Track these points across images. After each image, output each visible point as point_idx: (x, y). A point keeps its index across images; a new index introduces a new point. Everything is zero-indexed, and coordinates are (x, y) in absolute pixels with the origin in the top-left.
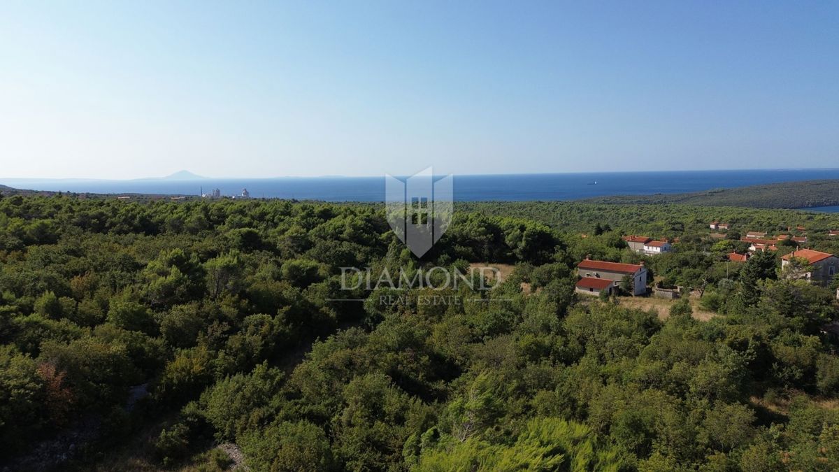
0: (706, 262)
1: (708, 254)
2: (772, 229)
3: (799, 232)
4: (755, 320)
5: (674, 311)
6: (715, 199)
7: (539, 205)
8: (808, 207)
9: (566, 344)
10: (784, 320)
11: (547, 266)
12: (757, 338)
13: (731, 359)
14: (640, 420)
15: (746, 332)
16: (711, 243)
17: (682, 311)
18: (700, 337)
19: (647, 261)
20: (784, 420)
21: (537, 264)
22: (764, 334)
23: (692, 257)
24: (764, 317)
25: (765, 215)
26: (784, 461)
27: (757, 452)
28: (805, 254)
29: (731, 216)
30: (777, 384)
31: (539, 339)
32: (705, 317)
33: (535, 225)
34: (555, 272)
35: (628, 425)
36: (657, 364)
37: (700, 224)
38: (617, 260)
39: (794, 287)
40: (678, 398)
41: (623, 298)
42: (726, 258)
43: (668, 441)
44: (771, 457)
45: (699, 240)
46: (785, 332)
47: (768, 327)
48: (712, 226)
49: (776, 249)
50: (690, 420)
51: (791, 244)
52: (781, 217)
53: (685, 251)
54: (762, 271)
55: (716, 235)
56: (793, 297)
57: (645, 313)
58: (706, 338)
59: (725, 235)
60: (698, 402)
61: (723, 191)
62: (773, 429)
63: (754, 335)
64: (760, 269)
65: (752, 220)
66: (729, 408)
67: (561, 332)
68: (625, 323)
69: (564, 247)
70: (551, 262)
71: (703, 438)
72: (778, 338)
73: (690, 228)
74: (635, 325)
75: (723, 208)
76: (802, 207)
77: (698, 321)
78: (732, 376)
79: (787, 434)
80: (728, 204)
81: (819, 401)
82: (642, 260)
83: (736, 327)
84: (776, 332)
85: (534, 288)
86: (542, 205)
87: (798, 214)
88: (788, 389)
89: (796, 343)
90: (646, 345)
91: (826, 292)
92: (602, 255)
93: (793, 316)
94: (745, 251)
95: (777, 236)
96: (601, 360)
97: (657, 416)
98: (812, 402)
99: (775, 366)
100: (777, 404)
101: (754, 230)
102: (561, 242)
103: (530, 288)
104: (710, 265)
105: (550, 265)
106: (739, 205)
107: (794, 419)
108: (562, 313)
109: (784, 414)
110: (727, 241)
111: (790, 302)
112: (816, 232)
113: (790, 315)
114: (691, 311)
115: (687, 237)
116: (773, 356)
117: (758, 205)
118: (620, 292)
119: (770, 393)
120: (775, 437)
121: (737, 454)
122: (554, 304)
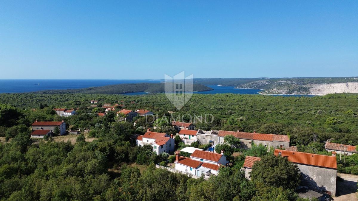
0: (90, 117)
1: (91, 114)
2: (113, 102)
3: (122, 103)
4: (108, 138)
5: (78, 140)
6: (92, 91)
7: (8, 95)
8: (124, 93)
9: (26, 165)
10: (118, 137)
11: (14, 127)
12: (109, 145)
13: (100, 156)
14: (65, 192)
15: (105, 144)
16: (91, 109)
17: (81, 139)
18: (89, 149)
19: (65, 119)
20: (119, 175)
21: (9, 126)
22: (112, 143)
23: (85, 116)
24: (112, 137)
25: (110, 97)
26: (120, 191)
27: (111, 191)
28: (124, 111)
29: (98, 98)
30: (117, 162)
31: (11, 165)
32: (90, 140)
33: (6, 106)
34: (19, 130)
35: (59, 196)
36: (71, 165)
37: (87, 102)
38: (52, 120)
39: (121, 124)
40: (81, 178)
41: (55, 137)
42: (97, 115)
43: (77, 197)
44: (116, 191)
45: (87, 108)
46: (118, 141)
47: (113, 140)
48: (92, 102)
49: (114, 110)
50: (86, 186)
51: (119, 108)
52: (116, 98)
53: (81, 113)
54: (110, 119)
55: (93, 106)
56: (120, 128)
57: (65, 143)
58: (91, 149)
59: (96, 106)
60: (89, 177)
61: (95, 88)
62: (116, 180)
63: (108, 145)
64: (109, 118)
65: (106, 99)
66: (100, 176)
67: (24, 160)
68: (56, 150)
69: (24, 116)
70: (17, 125)
71: (91, 192)
72: (116, 144)
73: (83, 103)
74: (61, 149)
75: (95, 94)
76: (122, 93)
77: (88, 142)
78: (101, 163)
79: (120, 180)
80: (97, 93)
81: (130, 164)
82: (63, 119)
83: (101, 143)
84: (115, 142)
85: (7, 139)
86: (10, 95)
87: (121, 96)
88: (121, 162)
89: (123, 145)
90: (66, 157)
91: (131, 124)
92: (44, 119)
93: (121, 135)
94: (104, 112)
95: (115, 104)
96: (45, 169)
97: (72, 188)
98: (128, 165)
99: (115, 155)
100: (117, 169)
101: (107, 103)
102: (22, 114)
103: (5, 140)
104: (92, 119)
105: (16, 126)
106: (100, 93)
107: (123, 174)
108: (24, 150)
109: (119, 172)
110: (97, 108)
111: (120, 130)
112: (127, 102)
113: (120, 135)
114: (85, 139)
115: (82, 107)
116: (115, 151)
117: (107, 93)
118: (54, 135)
119: (115, 165)
120: (117, 183)
121: (104, 194)
122: (19, 147)
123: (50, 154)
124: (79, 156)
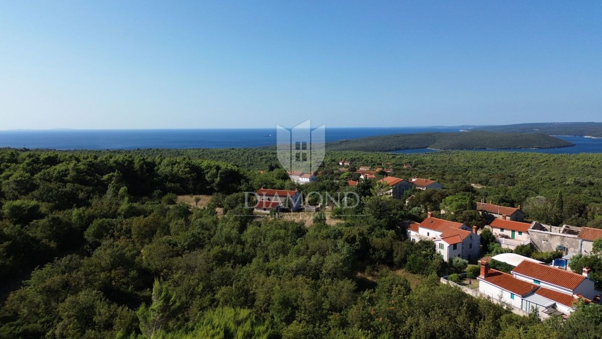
0: (335, 187)
1: (338, 181)
2: (373, 165)
3: (388, 166)
4: (361, 222)
5: (316, 220)
6: (343, 146)
7: (232, 151)
8: (392, 151)
9: (243, 249)
10: (376, 221)
11: (235, 195)
12: (361, 234)
13: (345, 250)
14: (288, 299)
15: (355, 231)
16: (339, 175)
17: (320, 220)
18: (328, 237)
19: (300, 188)
20: (373, 285)
21: (228, 194)
22: (365, 231)
23: (327, 184)
24: (366, 220)
25: (370, 156)
26: (372, 313)
27: (357, 310)
28: (390, 180)
29: (351, 157)
30: (372, 262)
31: (224, 248)
32: (332, 222)
33: (227, 166)
34: (240, 199)
35: (281, 303)
36: (302, 260)
37: (333, 162)
38: (282, 188)
39: (381, 200)
40: (312, 280)
41: (285, 214)
42: (347, 184)
43: (306, 310)
44: (365, 311)
45: (333, 173)
46: (376, 229)
47: (368, 226)
48: (341, 164)
49: (374, 177)
50: (319, 294)
51: (383, 174)
52: (378, 157)
53: (324, 180)
54: (364, 192)
55: (342, 169)
56: (381, 207)
57: (296, 223)
58: (332, 237)
59: (347, 169)
60: (325, 281)
61: (347, 141)
62: (366, 294)
63: (359, 233)
64: (363, 190)
65: (363, 159)
66: (341, 283)
67: (242, 243)
68: (282, 232)
69: (247, 181)
70: (237, 191)
71: (326, 305)
72: (373, 233)
73: (328, 165)
74: (290, 232)
75: (347, 152)
76: (389, 150)
77: (330, 226)
78: (345, 261)
79: (374, 295)
80: (350, 149)
81: (395, 271)
82: (297, 187)
83: (349, 228)
84: (371, 230)
85: (225, 212)
86: (234, 151)
87: (388, 155)
88: (379, 265)
89: (383, 235)
90: (295, 245)
91: (400, 202)
92: (272, 185)
93: (381, 219)
94: (358, 179)
95: (376, 168)
96: (267, 259)
97: (299, 294)
98: (391, 271)
99: (371, 251)
100: (373, 275)
101: (363, 165)
102: (245, 177)
103: (222, 211)
104: (338, 189)
105: (237, 194)
106: (356, 149)
107: (380, 284)
108: (242, 228)
109: (375, 281)
110: (348, 173)
111: (379, 210)
112: (397, 165)
113: (380, 218)
114: (325, 219)
115: (325, 171)
116: (370, 245)
117: (366, 150)
119: (368, 268)
120: (367, 298)
121: (346, 312)
122: (238, 223)
123: (275, 238)
124: (313, 245)
